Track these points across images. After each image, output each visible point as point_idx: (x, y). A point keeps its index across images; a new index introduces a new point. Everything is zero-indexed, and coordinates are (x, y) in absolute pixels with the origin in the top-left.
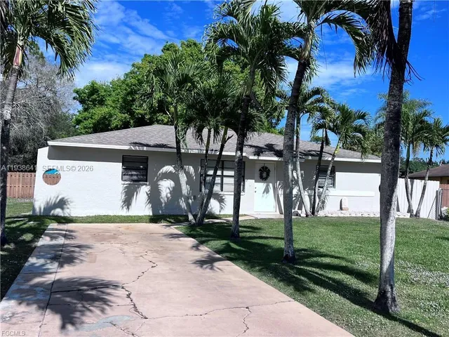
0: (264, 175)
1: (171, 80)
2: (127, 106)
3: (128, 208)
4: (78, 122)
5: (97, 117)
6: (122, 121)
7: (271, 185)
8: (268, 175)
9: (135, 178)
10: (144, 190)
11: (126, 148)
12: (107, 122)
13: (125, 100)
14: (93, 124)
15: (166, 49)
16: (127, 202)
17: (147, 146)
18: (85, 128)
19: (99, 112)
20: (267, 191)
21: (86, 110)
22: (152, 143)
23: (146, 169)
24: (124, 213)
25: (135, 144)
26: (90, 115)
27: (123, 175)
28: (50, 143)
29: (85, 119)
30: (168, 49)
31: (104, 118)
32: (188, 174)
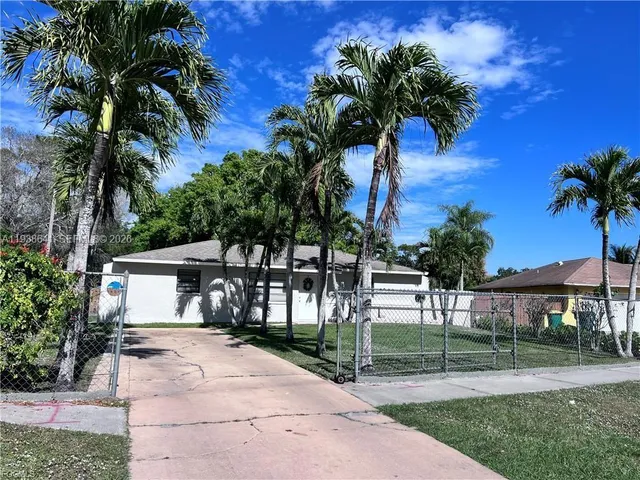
0: (308, 286)
1: (219, 208)
2: (185, 218)
3: (181, 316)
4: (134, 234)
5: (154, 230)
6: (180, 233)
7: (314, 295)
8: (311, 286)
9: (188, 289)
10: (197, 300)
11: (181, 263)
12: (164, 235)
13: (183, 211)
14: (151, 236)
15: (227, 159)
16: (181, 311)
17: (199, 260)
18: (141, 241)
19: (157, 224)
20: (310, 300)
21: (142, 222)
22: (203, 259)
23: (198, 281)
24: (177, 320)
25: (188, 259)
26: (146, 227)
27: (178, 287)
28: (115, 259)
29: (142, 232)
30: (229, 159)
31: (162, 230)
32: (236, 286)
